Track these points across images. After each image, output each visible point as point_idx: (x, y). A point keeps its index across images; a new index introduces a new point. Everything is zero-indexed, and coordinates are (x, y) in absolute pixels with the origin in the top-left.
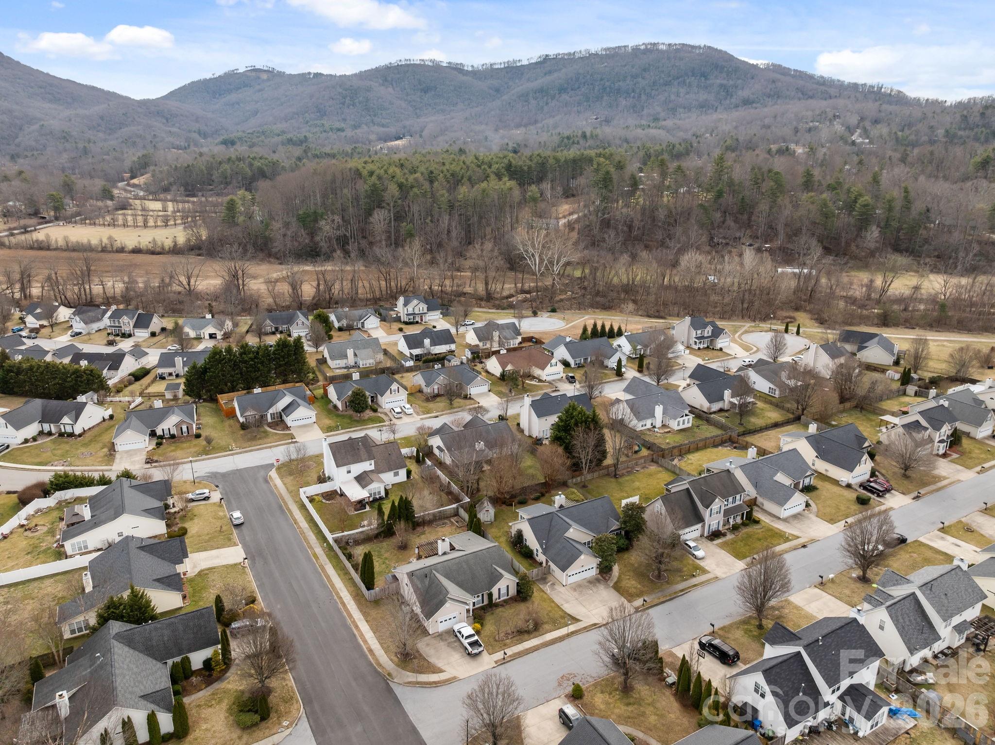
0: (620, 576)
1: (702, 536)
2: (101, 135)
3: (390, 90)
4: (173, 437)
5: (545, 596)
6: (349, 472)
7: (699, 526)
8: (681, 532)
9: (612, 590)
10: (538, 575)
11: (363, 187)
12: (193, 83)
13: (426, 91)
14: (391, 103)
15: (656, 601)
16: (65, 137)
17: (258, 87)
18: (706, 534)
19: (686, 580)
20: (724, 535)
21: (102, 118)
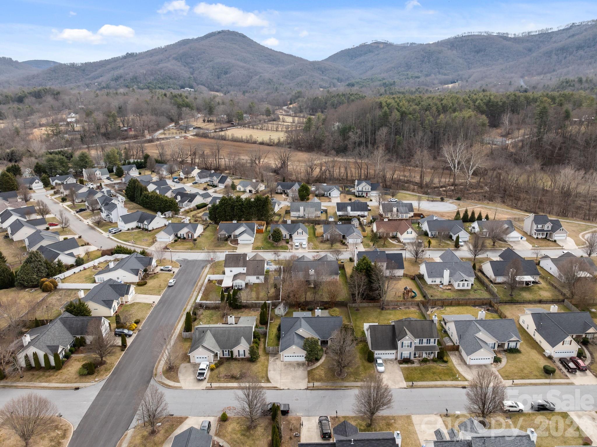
0: (319, 366)
1: (396, 359)
2: (287, 81)
3: (455, 52)
4: (184, 238)
5: (266, 363)
6: (231, 271)
7: (394, 351)
8: (376, 352)
9: (306, 373)
10: (273, 351)
11: (379, 113)
12: (342, 51)
13: (478, 52)
14: (453, 60)
15: (324, 387)
16: (270, 82)
17: (377, 52)
18: (399, 358)
19: (357, 381)
20: (413, 363)
21: (290, 72)
